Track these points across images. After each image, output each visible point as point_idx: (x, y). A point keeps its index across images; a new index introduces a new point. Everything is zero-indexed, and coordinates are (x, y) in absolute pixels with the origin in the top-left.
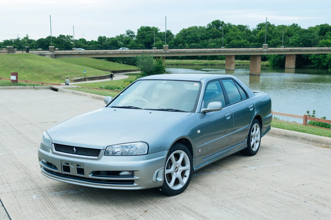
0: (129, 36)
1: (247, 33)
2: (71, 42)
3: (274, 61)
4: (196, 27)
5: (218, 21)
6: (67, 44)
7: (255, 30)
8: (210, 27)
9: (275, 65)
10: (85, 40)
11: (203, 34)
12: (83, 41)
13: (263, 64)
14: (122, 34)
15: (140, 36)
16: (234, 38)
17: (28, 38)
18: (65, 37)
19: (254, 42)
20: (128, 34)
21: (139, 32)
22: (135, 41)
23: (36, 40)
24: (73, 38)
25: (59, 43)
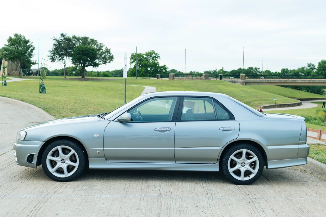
0: (310, 68)
2: (258, 73)
6: (254, 74)
10: (270, 72)
12: (268, 72)
14: (303, 67)
15: (321, 68)
17: (223, 70)
18: (253, 69)
20: (309, 66)
21: (319, 64)
22: (316, 72)
23: (229, 72)
24: (260, 70)
25: (248, 73)
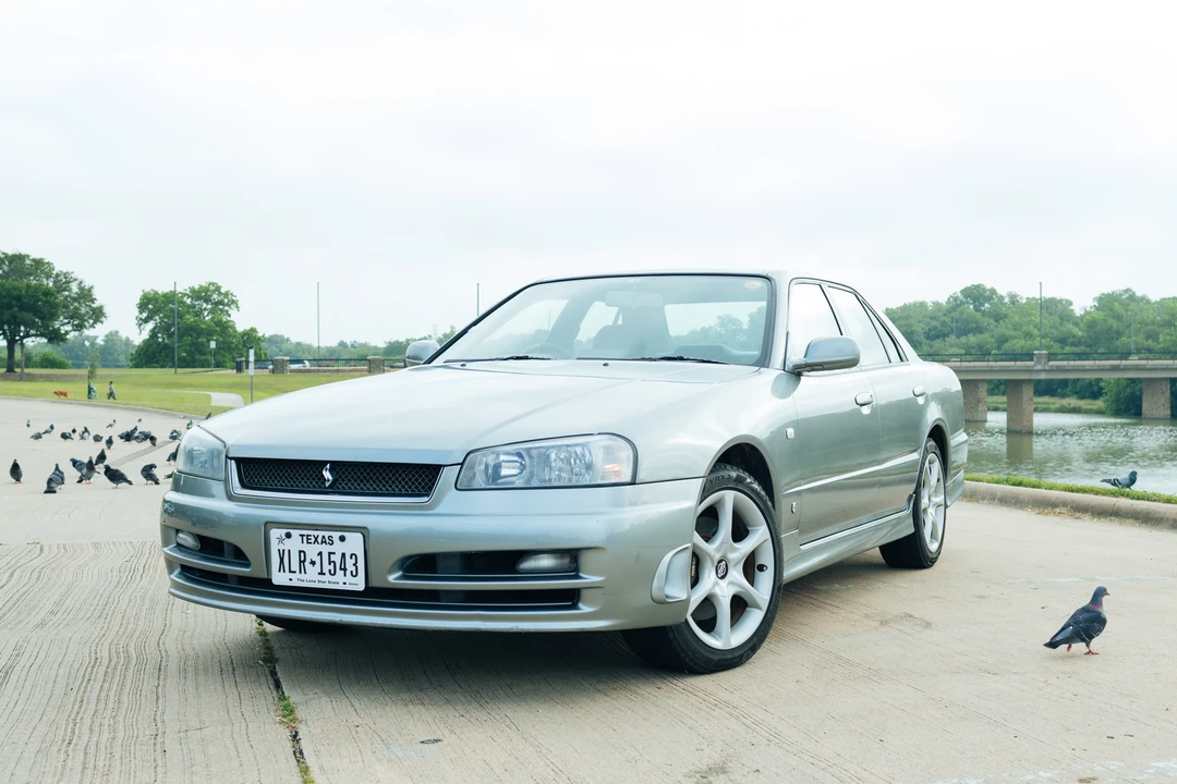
0: (727, 332)
1: (1062, 319)
3: (1117, 401)
4: (923, 305)
5: (978, 287)
7: (1087, 313)
8: (955, 304)
9: (1120, 410)
11: (934, 323)
13: (1090, 407)
16: (1016, 333)
19: (1073, 345)
